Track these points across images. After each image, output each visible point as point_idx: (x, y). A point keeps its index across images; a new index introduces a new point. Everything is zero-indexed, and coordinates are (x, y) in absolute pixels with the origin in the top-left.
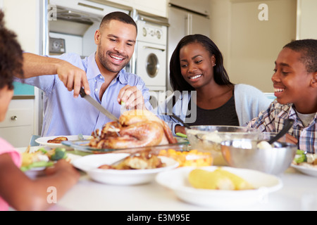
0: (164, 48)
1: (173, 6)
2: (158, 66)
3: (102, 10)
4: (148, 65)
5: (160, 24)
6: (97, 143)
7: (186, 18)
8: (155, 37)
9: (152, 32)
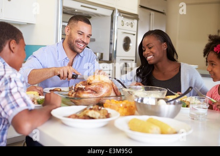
0: (135, 33)
1: (142, 7)
2: (131, 44)
3: (96, 9)
4: (124, 44)
5: (133, 19)
6: (73, 93)
7: (150, 15)
8: (130, 26)
9: (127, 23)
